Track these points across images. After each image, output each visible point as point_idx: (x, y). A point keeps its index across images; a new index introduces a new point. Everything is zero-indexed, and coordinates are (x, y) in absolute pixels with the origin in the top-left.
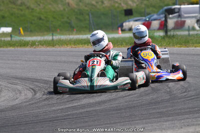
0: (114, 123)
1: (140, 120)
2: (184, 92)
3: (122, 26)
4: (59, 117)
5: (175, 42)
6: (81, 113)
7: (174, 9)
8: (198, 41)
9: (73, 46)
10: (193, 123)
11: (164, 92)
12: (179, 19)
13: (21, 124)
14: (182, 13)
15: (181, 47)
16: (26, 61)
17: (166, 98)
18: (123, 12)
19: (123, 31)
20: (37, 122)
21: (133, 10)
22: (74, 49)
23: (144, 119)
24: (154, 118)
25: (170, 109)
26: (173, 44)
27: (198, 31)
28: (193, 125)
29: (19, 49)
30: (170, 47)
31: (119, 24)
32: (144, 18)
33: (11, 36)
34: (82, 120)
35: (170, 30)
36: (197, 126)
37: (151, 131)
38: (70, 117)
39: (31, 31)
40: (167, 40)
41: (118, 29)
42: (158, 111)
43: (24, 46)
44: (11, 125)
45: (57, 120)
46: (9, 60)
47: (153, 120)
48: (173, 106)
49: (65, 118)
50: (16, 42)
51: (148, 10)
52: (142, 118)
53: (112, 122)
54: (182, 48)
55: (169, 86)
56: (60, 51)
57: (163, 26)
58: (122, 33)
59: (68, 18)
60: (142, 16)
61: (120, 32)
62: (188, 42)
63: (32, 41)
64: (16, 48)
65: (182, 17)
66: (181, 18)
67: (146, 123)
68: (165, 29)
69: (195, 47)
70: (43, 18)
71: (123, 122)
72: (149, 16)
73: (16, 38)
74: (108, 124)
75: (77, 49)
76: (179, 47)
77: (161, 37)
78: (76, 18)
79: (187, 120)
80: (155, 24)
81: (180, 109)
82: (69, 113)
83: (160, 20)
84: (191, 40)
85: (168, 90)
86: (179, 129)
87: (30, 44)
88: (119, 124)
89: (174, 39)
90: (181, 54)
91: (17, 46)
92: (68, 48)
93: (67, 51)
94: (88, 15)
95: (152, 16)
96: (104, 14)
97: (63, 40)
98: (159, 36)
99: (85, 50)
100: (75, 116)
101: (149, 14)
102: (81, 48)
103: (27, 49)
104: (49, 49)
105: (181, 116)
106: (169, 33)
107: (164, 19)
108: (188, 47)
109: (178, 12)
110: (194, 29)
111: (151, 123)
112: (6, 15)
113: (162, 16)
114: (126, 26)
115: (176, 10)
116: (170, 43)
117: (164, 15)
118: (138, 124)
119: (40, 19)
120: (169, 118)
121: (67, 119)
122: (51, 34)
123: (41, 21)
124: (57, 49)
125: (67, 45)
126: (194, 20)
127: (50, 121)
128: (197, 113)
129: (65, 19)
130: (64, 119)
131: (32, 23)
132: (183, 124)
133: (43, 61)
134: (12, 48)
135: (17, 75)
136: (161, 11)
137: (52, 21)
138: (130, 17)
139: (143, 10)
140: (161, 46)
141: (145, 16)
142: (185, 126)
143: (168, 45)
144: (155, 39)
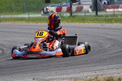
0: (37, 70)
1: (54, 68)
3: (43, 10)
4: (3, 66)
5: (76, 20)
6: (17, 64)
8: (90, 19)
9: (13, 22)
10: (86, 70)
12: (80, 6)
14: (81, 2)
15: (80, 23)
22: (13, 24)
23: (56, 68)
24: (63, 67)
27: (91, 13)
28: (87, 71)
30: (73, 23)
31: (42, 8)
32: (57, 5)
34: (18, 68)
35: (74, 13)
36: (89, 72)
38: (10, 66)
40: (71, 18)
41: (41, 11)
42: (65, 62)
45: (2, 68)
47: (62, 68)
48: (74, 60)
52: (55, 67)
53: (36, 69)
56: (4, 25)
57: (69, 10)
59: (10, 4)
60: (56, 4)
62: (85, 20)
65: (81, 4)
66: (80, 5)
67: (57, 70)
68: (70, 11)
69: (89, 23)
71: (43, 69)
72: (60, 4)
74: (34, 70)
75: (15, 24)
76: (79, 23)
77: (68, 16)
78: (15, 4)
79: (83, 68)
80: (64, 9)
81: (79, 61)
83: (67, 6)
84: (86, 18)
86: (78, 73)
88: (40, 71)
89: (76, 18)
90: (80, 27)
92: (10, 23)
93: (9, 25)
94: (23, 2)
95: (62, 4)
96: (32, 2)
97: (6, 18)
99: (20, 25)
100: (13, 66)
101: (60, 2)
102: (18, 23)
105: (79, 66)
106: (73, 14)
107: (70, 5)
108: (84, 23)
109: (78, 1)
110: (88, 12)
111: (60, 70)
113: (69, 3)
116: (73, 21)
118: (52, 71)
120: (72, 67)
124: (3, 23)
125: (9, 21)
126: (89, 6)
128: (89, 64)
129: (8, 5)
130: (7, 67)
138: (48, 4)
140: (68, 22)
141: (58, 3)
142: (81, 72)
143: (72, 21)
144: (64, 18)
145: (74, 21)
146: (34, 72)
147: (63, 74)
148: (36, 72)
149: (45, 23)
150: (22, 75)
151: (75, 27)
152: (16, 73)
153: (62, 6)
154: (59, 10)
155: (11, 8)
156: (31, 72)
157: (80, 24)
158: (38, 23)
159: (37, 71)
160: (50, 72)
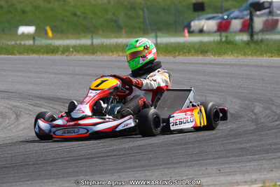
0: (176, 163)
1: (213, 159)
2: (276, 121)
3: (189, 26)
4: (99, 153)
5: (263, 49)
6: (131, 148)
7: (263, 3)
9: (121, 54)
11: (248, 120)
12: (270, 18)
13: (47, 163)
14: (275, 9)
16: (54, 73)
17: (251, 128)
18: (192, 7)
19: (191, 32)
20: (69, 160)
21: (206, 5)
24: (234, 156)
25: (256, 143)
26: (262, 51)
29: (45, 56)
30: (257, 56)
31: (186, 23)
32: (221, 15)
33: (34, 39)
34: (133, 158)
35: (257, 33)
37: (230, 175)
38: (116, 153)
39: (62, 32)
40: (253, 46)
41: (184, 30)
42: (238, 146)
43: (52, 52)
44: (34, 164)
45: (98, 157)
46: (31, 72)
47: (232, 158)
48: (260, 140)
49: (109, 154)
50: (42, 47)
51: (226, 5)
52: (217, 156)
53: (175, 161)
54: (273, 58)
55: (255, 111)
56: (101, 61)
57: (248, 27)
58: (189, 36)
59: (114, 14)
60: (217, 13)
61: (187, 34)
63: (64, 46)
64: (41, 56)
65: (274, 14)
66: (273, 16)
67: (221, 163)
68: (250, 31)
70: (78, 13)
71: (190, 161)
72: (227, 13)
73: (41, 42)
74: (168, 164)
76: (269, 57)
77: (244, 42)
78: (126, 14)
80: (236, 24)
81: (270, 145)
82: (115, 147)
83: (242, 18)
85: (254, 117)
86: (268, 172)
87: (61, 49)
88: (183, 165)
89: (263, 46)
90: (272, 67)
91: (43, 53)
92: (114, 56)
93: (112, 61)
94: (143, 11)
95: (231, 13)
96: (164, 9)
97: (106, 45)
98: (242, 41)
100: (122, 153)
101: (227, 10)
103: (57, 57)
104: (87, 57)
105: (270, 154)
106: (255, 37)
107: (249, 17)
109: (268, 8)
111: (228, 164)
112: (27, 9)
113: (246, 12)
114: (194, 26)
115: (266, 5)
117: (248, 12)
118: (210, 164)
119: (75, 15)
120: (254, 157)
121: (111, 156)
122: (90, 37)
123: (76, 18)
124: (99, 57)
125: (112, 52)
127: (88, 159)
129: (110, 16)
130: (108, 156)
131: (63, 21)
132: (273, 166)
133: (78, 75)
134: (35, 56)
135: (43, 93)
136: (245, 5)
137: (92, 18)
138: (200, 13)
139: (219, 4)
140: (245, 54)
141: (222, 13)
142: (276, 168)
143: (255, 53)
144: (236, 45)
145: (258, 53)
146: (169, 168)
147: (235, 173)
148: (175, 168)
149: (192, 57)
150: (143, 175)
151: (261, 66)
152: (130, 168)
153: (232, 19)
154: (223, 27)
155: (116, 22)
156: (163, 166)
157: (271, 58)
158: (177, 58)
159: (175, 166)
160: (204, 168)
